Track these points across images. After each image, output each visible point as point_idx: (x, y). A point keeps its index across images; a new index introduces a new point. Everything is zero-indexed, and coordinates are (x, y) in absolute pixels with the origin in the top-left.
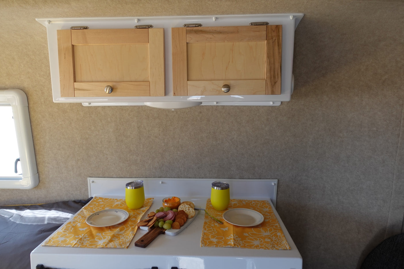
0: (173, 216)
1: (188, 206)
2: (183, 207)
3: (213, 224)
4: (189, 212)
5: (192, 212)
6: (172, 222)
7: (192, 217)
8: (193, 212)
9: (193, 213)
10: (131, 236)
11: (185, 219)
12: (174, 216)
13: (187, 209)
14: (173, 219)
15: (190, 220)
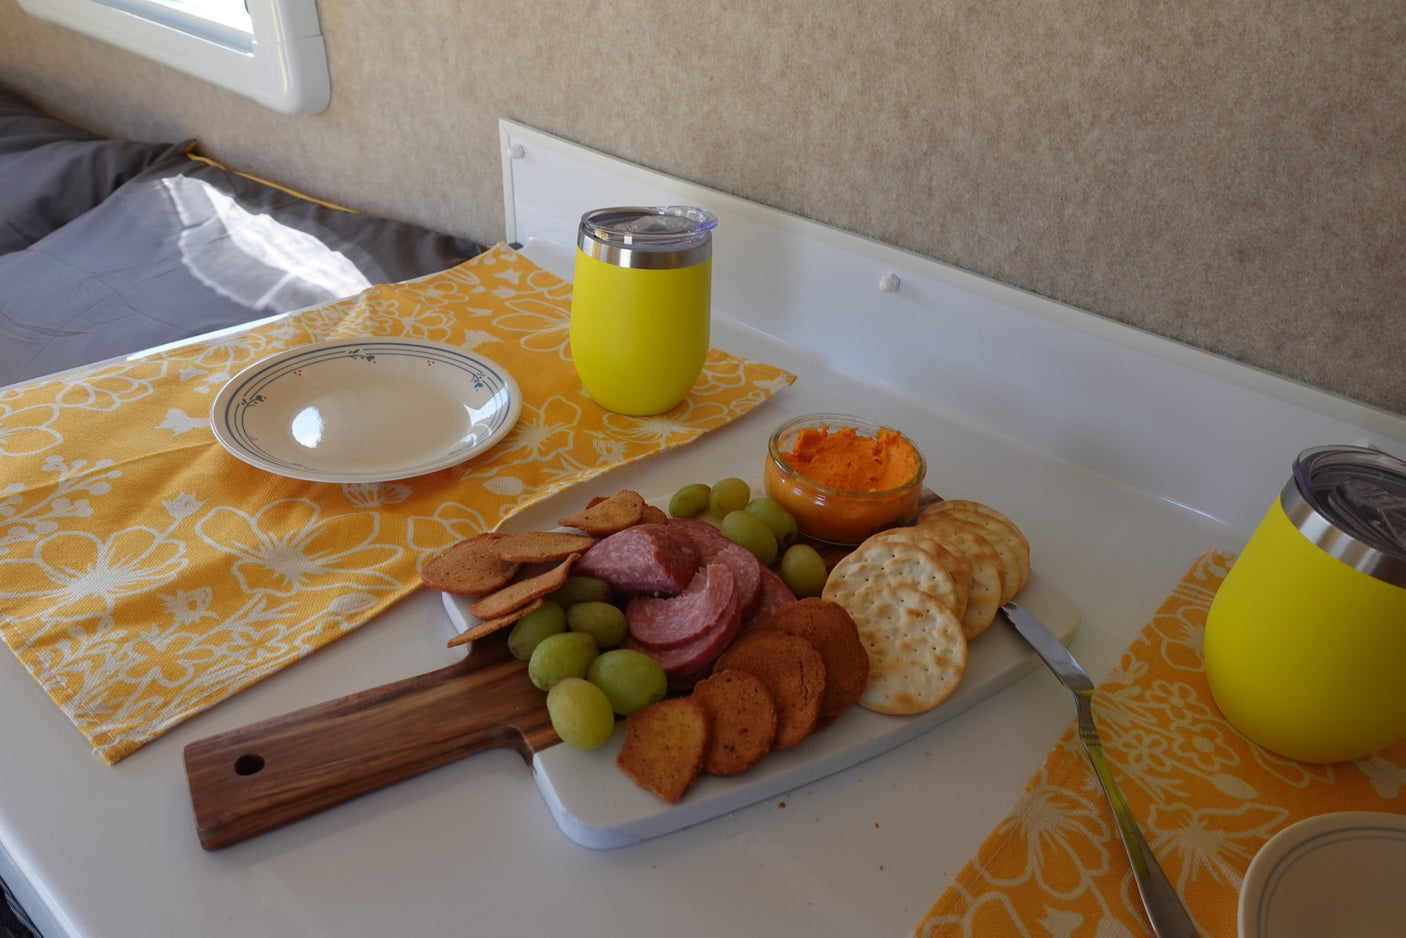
0: (707, 630)
1: (940, 577)
2: (887, 564)
3: (1076, 920)
4: (906, 647)
5: (928, 658)
6: (658, 683)
7: (909, 711)
8: (942, 661)
9: (934, 670)
10: (297, 642)
11: (805, 715)
12: (713, 638)
13: (912, 601)
14: (691, 655)
15: (860, 734)
